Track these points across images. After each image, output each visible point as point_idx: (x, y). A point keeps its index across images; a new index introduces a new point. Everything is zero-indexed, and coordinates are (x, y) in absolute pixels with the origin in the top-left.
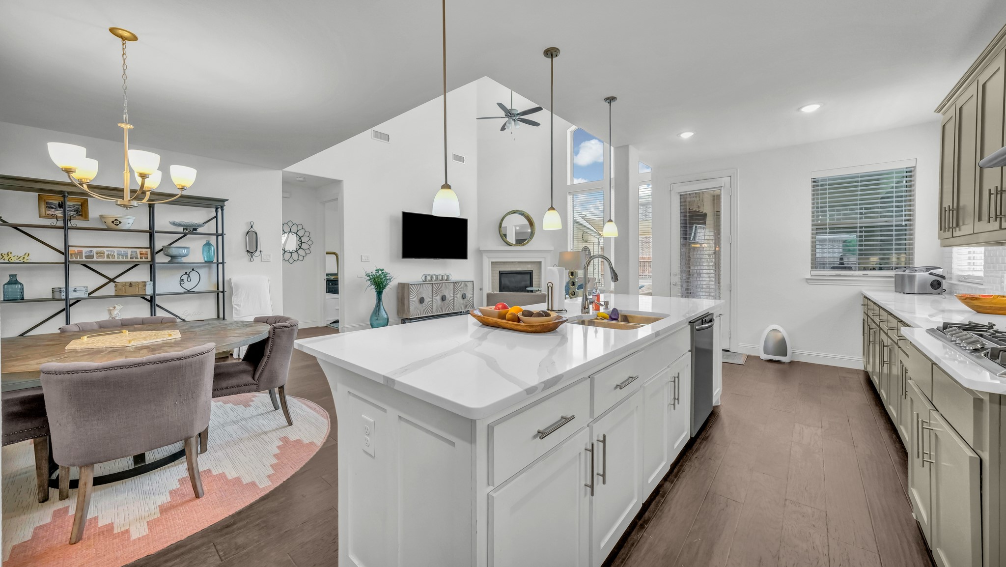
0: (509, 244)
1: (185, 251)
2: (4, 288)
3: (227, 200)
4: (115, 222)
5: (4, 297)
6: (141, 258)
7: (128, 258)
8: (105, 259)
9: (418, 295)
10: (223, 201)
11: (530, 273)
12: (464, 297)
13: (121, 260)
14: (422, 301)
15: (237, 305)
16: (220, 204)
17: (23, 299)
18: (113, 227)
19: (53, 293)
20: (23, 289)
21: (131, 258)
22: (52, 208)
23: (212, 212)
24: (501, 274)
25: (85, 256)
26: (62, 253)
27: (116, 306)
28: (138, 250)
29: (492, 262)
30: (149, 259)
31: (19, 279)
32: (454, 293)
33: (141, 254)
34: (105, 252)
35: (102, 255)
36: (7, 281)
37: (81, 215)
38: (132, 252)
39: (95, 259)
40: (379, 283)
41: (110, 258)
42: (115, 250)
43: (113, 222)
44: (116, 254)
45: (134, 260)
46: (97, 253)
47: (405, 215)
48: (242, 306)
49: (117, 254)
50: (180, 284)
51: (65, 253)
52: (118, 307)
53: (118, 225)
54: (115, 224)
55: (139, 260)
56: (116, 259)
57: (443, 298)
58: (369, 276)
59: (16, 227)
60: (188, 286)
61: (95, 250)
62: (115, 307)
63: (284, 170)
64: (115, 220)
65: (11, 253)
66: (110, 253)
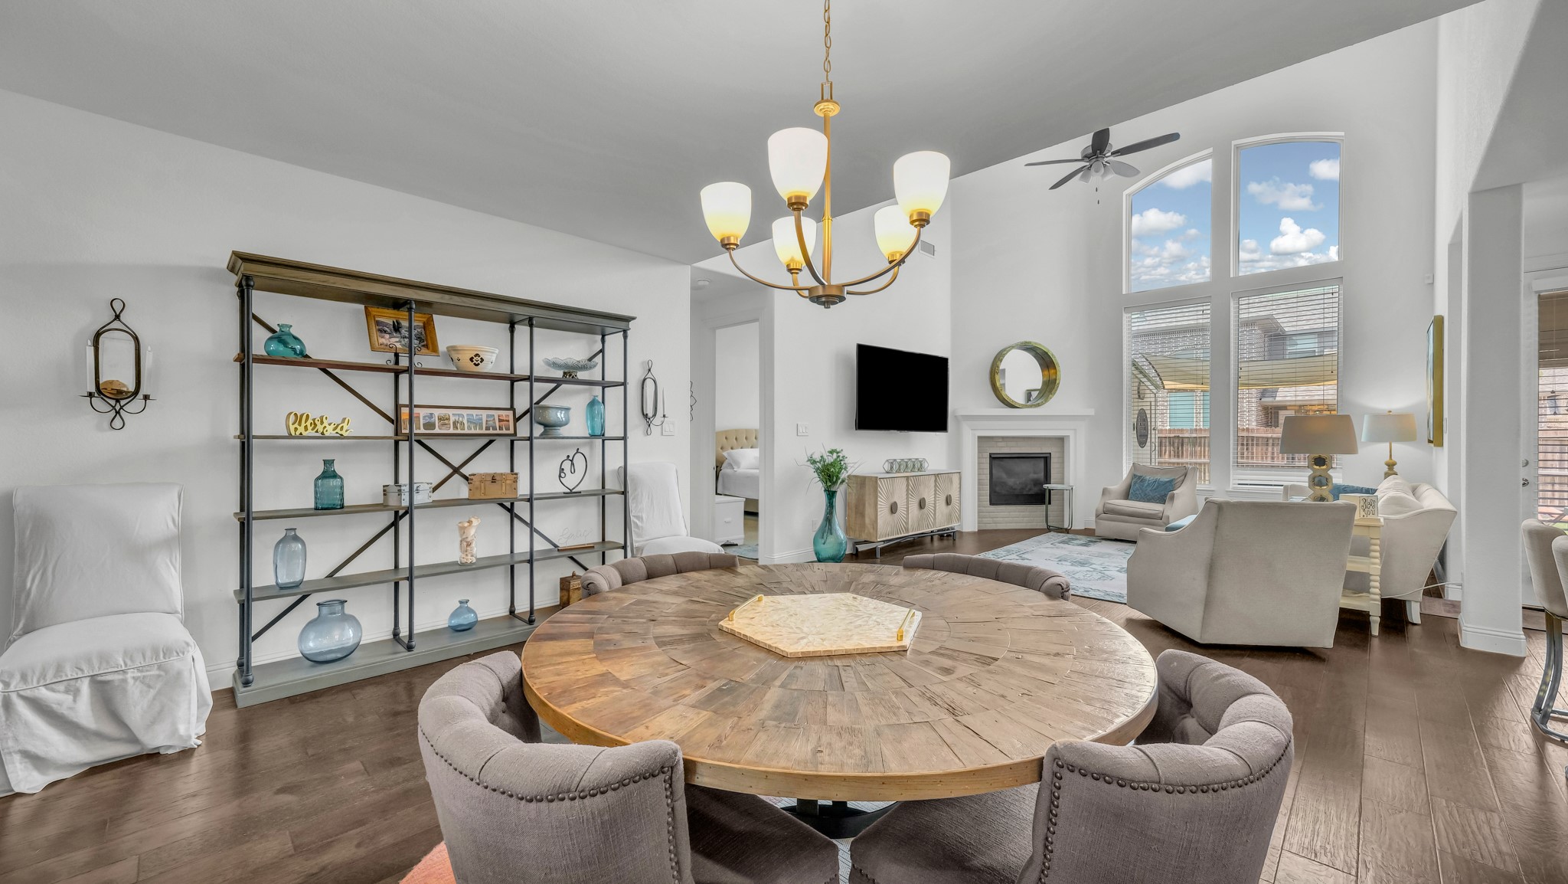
0: (1010, 405)
1: (561, 415)
2: (316, 486)
3: (634, 318)
4: (475, 358)
5: (316, 503)
6: (501, 428)
7: (482, 429)
8: (452, 431)
9: (888, 498)
10: (628, 319)
11: (1046, 459)
12: (948, 501)
13: (473, 431)
14: (893, 508)
15: (637, 517)
16: (622, 325)
17: (342, 507)
18: (470, 372)
19: (385, 495)
20: (342, 487)
21: (487, 428)
22: (385, 332)
23: (596, 342)
24: (994, 458)
25: (424, 425)
26: (392, 421)
27: (473, 519)
28: (496, 413)
29: (979, 438)
30: (512, 431)
31: (338, 468)
32: (935, 494)
33: (500, 420)
34: (451, 415)
35: (446, 422)
36: (319, 473)
37: (426, 346)
38: (488, 416)
39: (437, 431)
40: (829, 474)
41: (457, 428)
42: (465, 412)
43: (471, 359)
44: (465, 422)
45: (491, 431)
46: (440, 419)
47: (862, 349)
48: (644, 518)
49: (468, 422)
50: (560, 476)
51: (396, 421)
52: (475, 522)
53: (479, 364)
54: (475, 364)
55: (498, 432)
56: (466, 431)
57: (922, 504)
58: (814, 462)
59: (325, 368)
60: (571, 481)
61: (437, 412)
62: (470, 522)
63: (695, 265)
64: (477, 355)
65: (326, 418)
66: (457, 419)
